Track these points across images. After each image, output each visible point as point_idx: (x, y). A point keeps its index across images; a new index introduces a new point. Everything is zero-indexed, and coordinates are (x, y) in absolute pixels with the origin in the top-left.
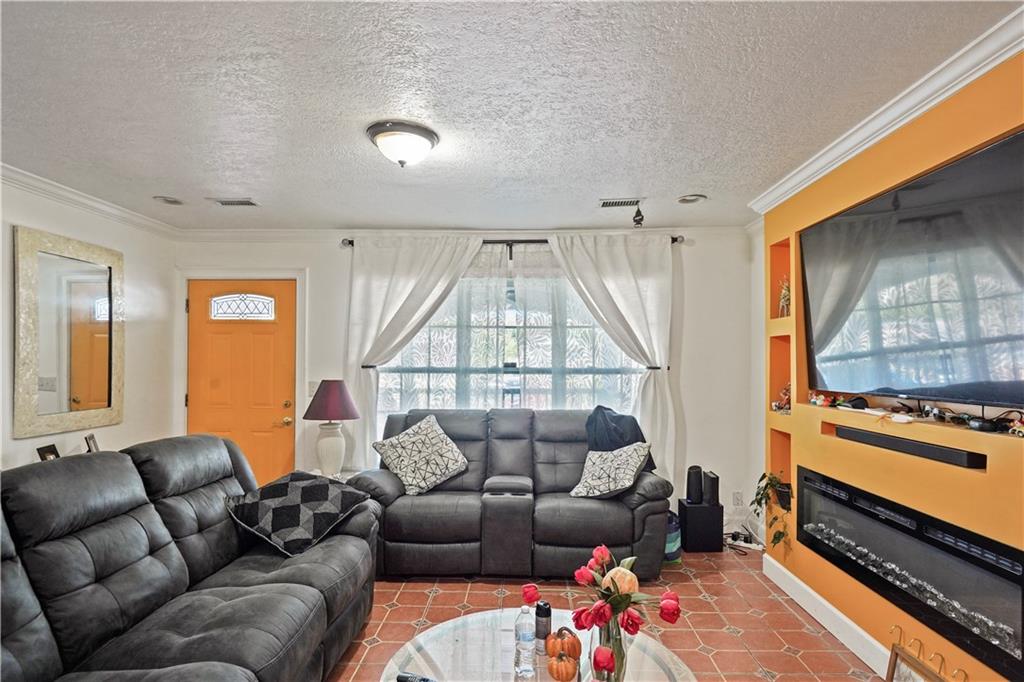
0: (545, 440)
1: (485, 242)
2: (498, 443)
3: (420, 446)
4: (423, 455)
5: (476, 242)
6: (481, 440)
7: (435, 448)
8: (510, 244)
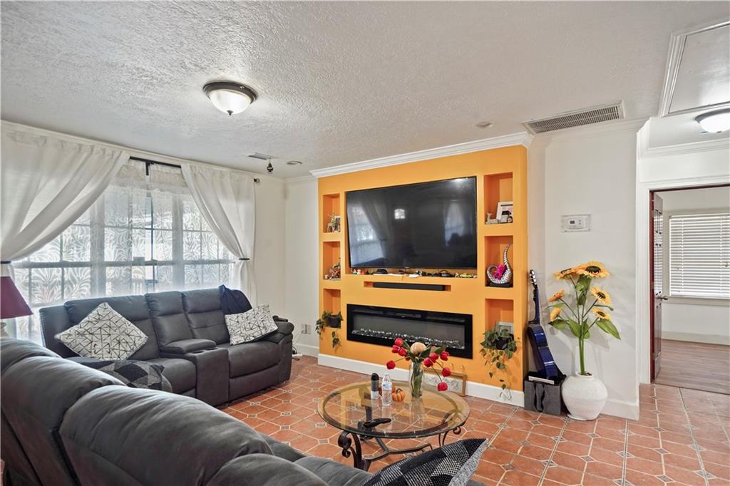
0: (194, 312)
1: (131, 158)
2: (160, 318)
3: (108, 329)
4: (113, 337)
5: (125, 156)
6: (146, 319)
7: (122, 330)
8: (149, 163)
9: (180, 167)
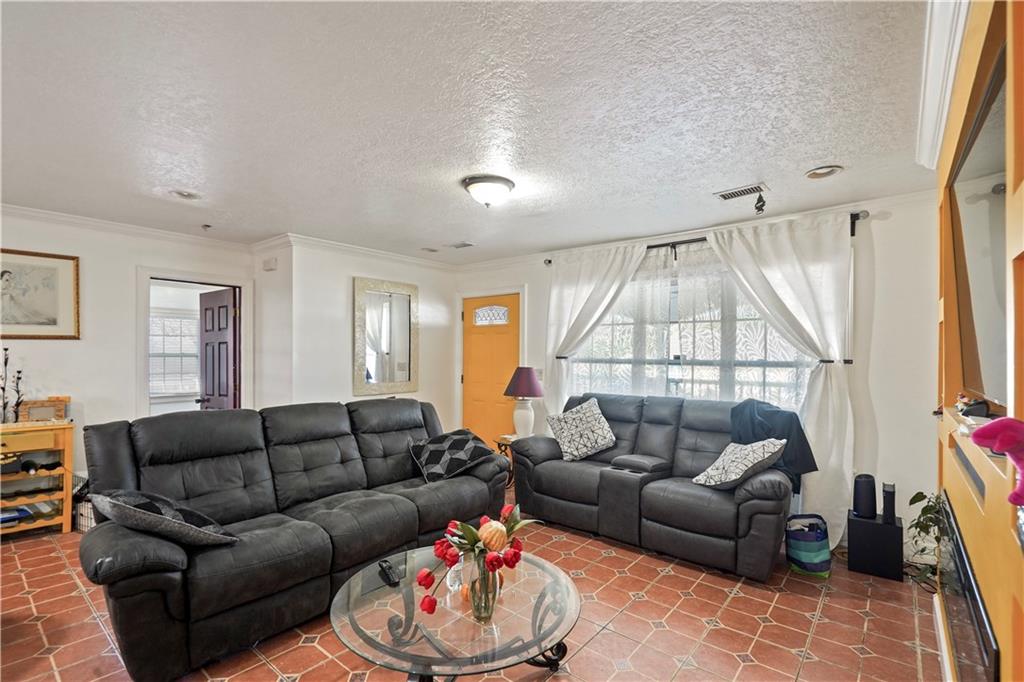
0: (691, 428)
1: (649, 247)
2: (646, 425)
5: (640, 249)
6: (635, 422)
7: (590, 425)
8: (674, 245)
9: (704, 239)
